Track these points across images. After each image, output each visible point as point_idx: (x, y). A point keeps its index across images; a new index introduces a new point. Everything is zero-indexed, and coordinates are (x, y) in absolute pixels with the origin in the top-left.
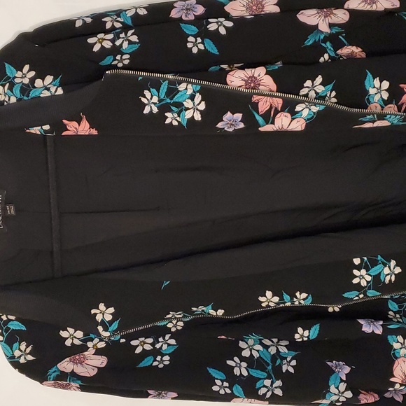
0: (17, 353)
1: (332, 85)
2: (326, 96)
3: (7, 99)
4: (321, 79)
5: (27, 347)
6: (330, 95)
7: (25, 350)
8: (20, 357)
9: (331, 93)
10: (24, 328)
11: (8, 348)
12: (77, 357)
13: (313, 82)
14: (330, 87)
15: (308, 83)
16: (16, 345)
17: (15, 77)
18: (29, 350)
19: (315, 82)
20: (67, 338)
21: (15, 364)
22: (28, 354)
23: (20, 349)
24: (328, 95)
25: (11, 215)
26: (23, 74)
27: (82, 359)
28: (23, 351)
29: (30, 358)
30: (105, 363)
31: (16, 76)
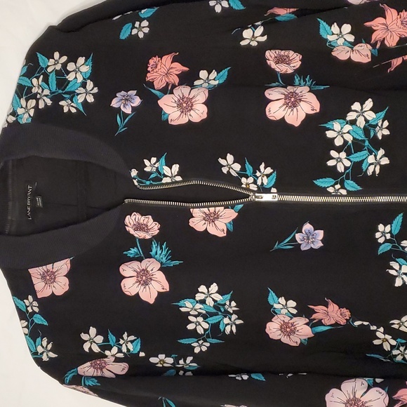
0: (40, 350)
1: (385, 112)
2: (377, 125)
3: (40, 91)
4: (372, 103)
5: (48, 343)
6: (382, 125)
7: (46, 347)
8: (42, 353)
9: (383, 121)
10: (46, 323)
11: (33, 342)
12: (98, 362)
13: (362, 105)
14: (382, 114)
15: (356, 106)
16: (38, 340)
17: (48, 66)
18: (50, 346)
19: (364, 106)
20: (86, 341)
21: (39, 361)
22: (49, 351)
23: (42, 345)
24: (380, 125)
25: (39, 207)
26: (56, 61)
27: (103, 365)
28: (45, 348)
29: (52, 355)
30: (126, 370)
31: (49, 64)
